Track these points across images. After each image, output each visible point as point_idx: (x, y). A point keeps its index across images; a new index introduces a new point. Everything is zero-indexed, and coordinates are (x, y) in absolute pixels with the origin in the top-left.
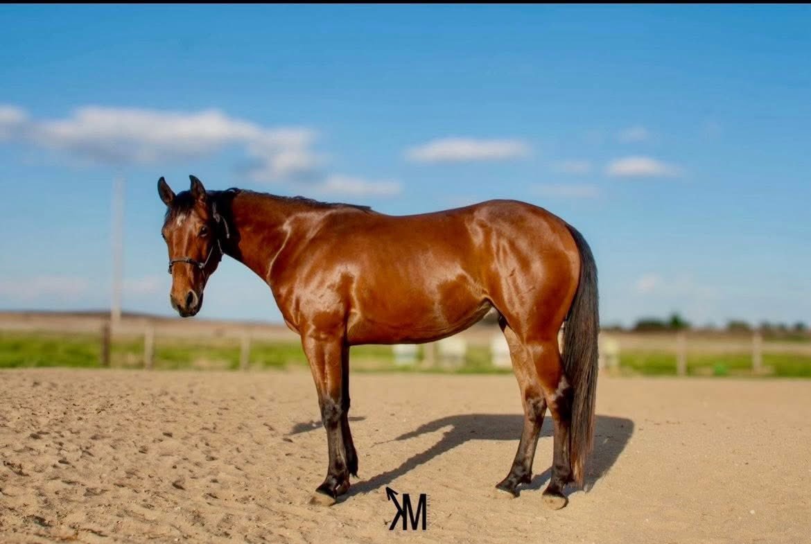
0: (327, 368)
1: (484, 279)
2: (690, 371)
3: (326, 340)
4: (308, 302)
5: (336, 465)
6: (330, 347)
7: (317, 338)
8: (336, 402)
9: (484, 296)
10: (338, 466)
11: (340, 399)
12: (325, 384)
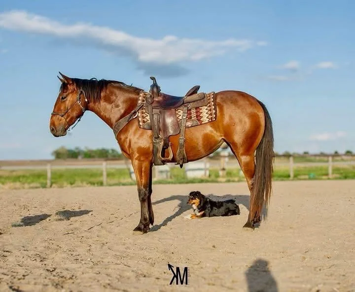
0: (143, 174)
1: (221, 129)
2: (296, 176)
3: (143, 161)
4: (135, 143)
5: (144, 219)
6: (146, 164)
7: (139, 160)
8: (146, 190)
9: (221, 138)
10: (145, 219)
11: (148, 189)
12: (141, 182)
